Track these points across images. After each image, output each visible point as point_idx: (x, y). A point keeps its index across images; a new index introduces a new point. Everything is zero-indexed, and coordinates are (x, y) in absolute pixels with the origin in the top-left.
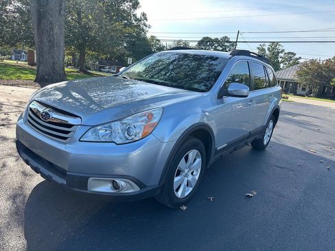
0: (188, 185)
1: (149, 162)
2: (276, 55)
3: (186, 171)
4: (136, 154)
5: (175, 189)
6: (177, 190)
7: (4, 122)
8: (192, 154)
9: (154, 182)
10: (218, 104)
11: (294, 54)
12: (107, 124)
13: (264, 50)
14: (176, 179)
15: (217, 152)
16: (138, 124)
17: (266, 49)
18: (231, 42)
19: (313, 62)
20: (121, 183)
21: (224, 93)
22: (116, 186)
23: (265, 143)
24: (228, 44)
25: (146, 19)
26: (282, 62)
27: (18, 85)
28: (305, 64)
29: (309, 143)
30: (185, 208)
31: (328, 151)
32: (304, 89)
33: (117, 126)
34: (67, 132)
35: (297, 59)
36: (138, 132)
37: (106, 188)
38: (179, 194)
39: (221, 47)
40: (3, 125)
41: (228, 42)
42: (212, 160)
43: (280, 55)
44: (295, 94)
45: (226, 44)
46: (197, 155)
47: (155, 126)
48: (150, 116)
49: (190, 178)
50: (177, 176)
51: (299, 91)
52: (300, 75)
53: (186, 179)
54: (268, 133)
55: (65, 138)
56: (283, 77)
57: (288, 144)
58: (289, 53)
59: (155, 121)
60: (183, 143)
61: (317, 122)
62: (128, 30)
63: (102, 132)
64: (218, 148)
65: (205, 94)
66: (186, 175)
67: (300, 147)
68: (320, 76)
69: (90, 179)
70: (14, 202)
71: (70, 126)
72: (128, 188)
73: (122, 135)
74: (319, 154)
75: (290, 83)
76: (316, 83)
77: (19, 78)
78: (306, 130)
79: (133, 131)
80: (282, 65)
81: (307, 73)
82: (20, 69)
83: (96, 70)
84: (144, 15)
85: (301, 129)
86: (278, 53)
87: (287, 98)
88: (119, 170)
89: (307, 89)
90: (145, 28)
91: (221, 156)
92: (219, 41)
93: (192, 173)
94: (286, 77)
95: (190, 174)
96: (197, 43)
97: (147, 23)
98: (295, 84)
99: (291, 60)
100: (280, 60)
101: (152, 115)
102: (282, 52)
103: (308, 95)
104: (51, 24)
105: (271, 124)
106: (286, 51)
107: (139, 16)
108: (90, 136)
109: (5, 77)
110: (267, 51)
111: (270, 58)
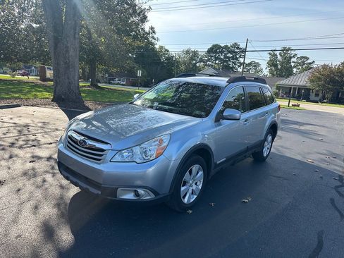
0: (192, 193)
1: (161, 175)
2: (288, 60)
3: (191, 182)
4: (151, 170)
5: (182, 196)
6: (184, 197)
7: (35, 143)
8: (195, 168)
9: (165, 190)
10: (216, 127)
11: (307, 59)
12: (130, 149)
13: (276, 55)
14: (183, 188)
15: (217, 165)
16: (152, 147)
17: (278, 54)
18: (241, 49)
19: (325, 67)
20: (141, 192)
21: (220, 117)
22: (137, 194)
23: (265, 155)
24: (238, 51)
25: (154, 32)
26: (295, 67)
27: (37, 105)
28: (317, 70)
29: (309, 153)
30: (191, 212)
31: (325, 161)
32: (317, 95)
33: (137, 150)
34: (101, 155)
35: (310, 63)
36: (153, 153)
37: (130, 196)
38: (186, 200)
39: (231, 54)
40: (34, 146)
41: (238, 48)
42: (213, 172)
43: (293, 60)
44: (308, 100)
45: (236, 50)
46: (199, 169)
47: (165, 149)
48: (161, 141)
49: (194, 187)
50: (184, 185)
51: (312, 97)
52: (312, 81)
53: (191, 188)
54: (267, 145)
55: (99, 160)
56: (295, 84)
57: (288, 155)
58: (302, 57)
59: (165, 144)
60: (187, 160)
61: (322, 131)
62: (137, 43)
63: (126, 154)
64: (218, 162)
65: (204, 119)
66: (191, 185)
67: (299, 158)
68: (333, 81)
69: (118, 190)
70: (59, 209)
71: (103, 150)
72: (146, 196)
73: (140, 156)
74: (316, 163)
75: (302, 89)
76: (329, 88)
77: (36, 96)
78: (308, 140)
79: (149, 153)
80: (295, 70)
81: (319, 79)
82: (34, 86)
83: (106, 83)
84: (152, 28)
85: (304, 139)
86: (291, 58)
87: (298, 106)
88: (139, 183)
89: (321, 95)
90: (153, 41)
91: (222, 169)
92: (229, 48)
93: (196, 184)
94: (298, 84)
95: (194, 184)
96: (206, 51)
97: (155, 36)
98: (308, 90)
99: (304, 64)
100: (293, 64)
101: (162, 140)
102: (294, 56)
103: (322, 101)
104: (67, 47)
105: (270, 138)
106: (299, 56)
107: (147, 29)
108: (118, 158)
109: (22, 97)
110: (279, 56)
111: (282, 63)
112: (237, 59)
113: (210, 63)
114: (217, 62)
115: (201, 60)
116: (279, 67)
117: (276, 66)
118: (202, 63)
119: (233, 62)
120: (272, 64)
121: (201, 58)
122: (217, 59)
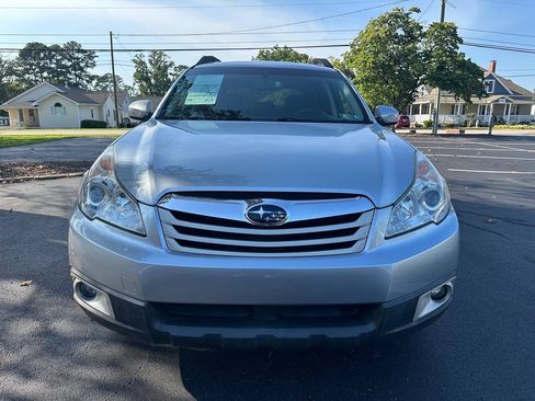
2: (163, 71)
13: (144, 63)
17: (147, 62)
18: (84, 51)
24: (80, 55)
34: (352, 231)
39: (69, 60)
41: (79, 51)
43: (170, 70)
45: (76, 55)
55: (350, 244)
58: (181, 67)
71: (353, 218)
86: (166, 68)
92: (62, 50)
96: (17, 54)
100: (171, 77)
102: (170, 66)
106: (176, 65)
110: (148, 65)
111: (156, 76)
112: (81, 69)
113: (32, 77)
114: (45, 74)
115: (11, 72)
116: (153, 81)
117: (147, 80)
118: (14, 77)
119: (76, 75)
120: (141, 76)
121: (10, 68)
122: (43, 69)
